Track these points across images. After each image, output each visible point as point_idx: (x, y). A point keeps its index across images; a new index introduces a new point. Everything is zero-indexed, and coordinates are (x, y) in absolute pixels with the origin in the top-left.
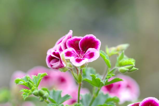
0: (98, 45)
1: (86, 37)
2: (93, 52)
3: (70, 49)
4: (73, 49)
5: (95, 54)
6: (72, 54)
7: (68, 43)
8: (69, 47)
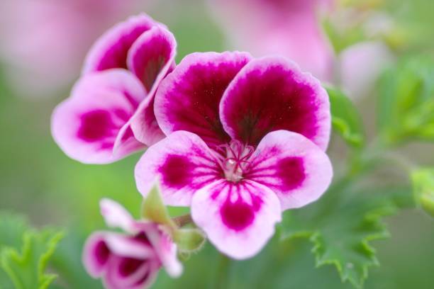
0: (316, 108)
1: (252, 69)
2: (297, 155)
3: (181, 141)
4: (195, 138)
5: (308, 169)
6: (195, 166)
7: (164, 110)
8: (172, 126)
